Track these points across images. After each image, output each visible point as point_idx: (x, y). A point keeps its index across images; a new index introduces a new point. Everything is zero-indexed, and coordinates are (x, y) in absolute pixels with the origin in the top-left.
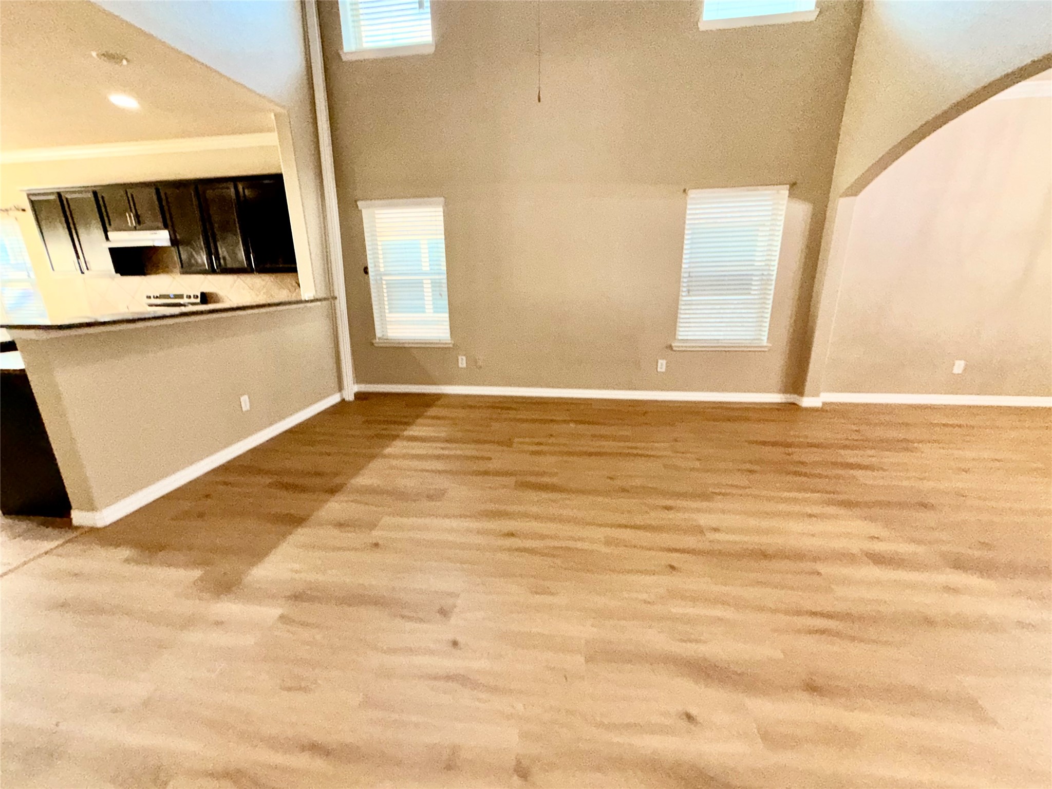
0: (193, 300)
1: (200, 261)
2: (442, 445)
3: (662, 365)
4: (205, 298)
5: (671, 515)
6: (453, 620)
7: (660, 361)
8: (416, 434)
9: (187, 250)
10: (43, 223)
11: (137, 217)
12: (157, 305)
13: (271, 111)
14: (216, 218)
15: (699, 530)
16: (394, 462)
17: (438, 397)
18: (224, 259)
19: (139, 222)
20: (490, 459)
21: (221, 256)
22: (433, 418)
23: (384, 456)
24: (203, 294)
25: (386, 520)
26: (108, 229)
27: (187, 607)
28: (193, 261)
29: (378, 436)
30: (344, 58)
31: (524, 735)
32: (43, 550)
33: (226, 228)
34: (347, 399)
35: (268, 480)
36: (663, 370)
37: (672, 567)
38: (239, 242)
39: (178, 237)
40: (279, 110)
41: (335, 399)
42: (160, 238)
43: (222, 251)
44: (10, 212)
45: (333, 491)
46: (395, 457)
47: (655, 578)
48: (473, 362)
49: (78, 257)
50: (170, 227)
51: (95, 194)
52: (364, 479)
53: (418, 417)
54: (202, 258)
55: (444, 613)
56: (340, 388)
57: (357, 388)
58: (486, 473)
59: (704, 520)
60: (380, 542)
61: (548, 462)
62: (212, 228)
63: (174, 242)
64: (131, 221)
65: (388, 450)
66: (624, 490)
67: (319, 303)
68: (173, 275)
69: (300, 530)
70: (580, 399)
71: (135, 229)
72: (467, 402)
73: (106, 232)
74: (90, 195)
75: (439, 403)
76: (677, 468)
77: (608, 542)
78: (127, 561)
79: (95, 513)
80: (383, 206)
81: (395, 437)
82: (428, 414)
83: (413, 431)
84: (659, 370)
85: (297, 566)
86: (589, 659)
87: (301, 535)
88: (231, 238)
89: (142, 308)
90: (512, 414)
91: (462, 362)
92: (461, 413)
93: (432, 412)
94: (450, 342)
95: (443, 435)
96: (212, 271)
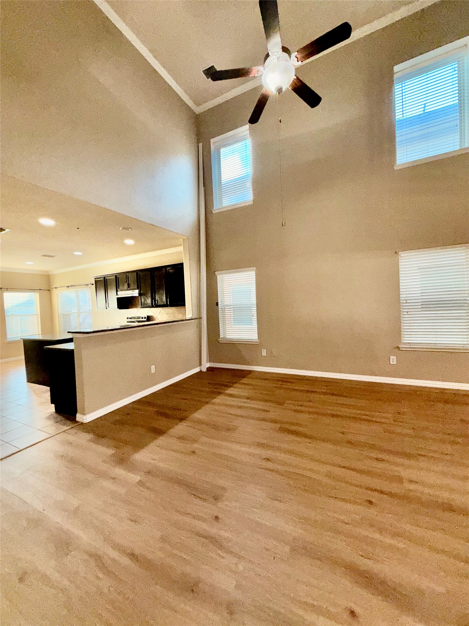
0: (144, 319)
1: (148, 302)
2: (245, 400)
3: (393, 360)
4: (149, 318)
5: (380, 465)
6: (219, 504)
7: (392, 357)
8: (232, 392)
9: (144, 298)
10: (97, 289)
11: (128, 284)
12: (130, 322)
13: (181, 238)
14: (157, 283)
15: (400, 480)
16: (217, 407)
17: (250, 372)
18: (157, 301)
19: (129, 287)
20: (269, 411)
21: (156, 300)
22: (244, 384)
23: (213, 404)
24: (148, 316)
25: (204, 439)
26: (118, 290)
27: (104, 467)
28: (146, 302)
29: (213, 392)
30: (214, 212)
31: (238, 587)
32: (63, 430)
33: (160, 288)
34: (203, 371)
35: (155, 409)
36: (395, 363)
37: (370, 502)
38: (164, 293)
39: (142, 292)
40: (184, 237)
41: (197, 370)
42: (136, 293)
43: (157, 298)
44: (89, 286)
45: (182, 419)
46: (219, 405)
47: (356, 506)
48: (270, 352)
49: (106, 303)
50: (139, 289)
51: (116, 276)
52: (199, 415)
53: (236, 383)
54: (149, 301)
55: (216, 498)
56: (200, 364)
57: (208, 365)
58: (264, 420)
59: (405, 473)
60: (196, 451)
61: (303, 418)
62: (155, 287)
63: (140, 294)
64: (126, 286)
65: (214, 400)
66: (349, 442)
67: (193, 321)
68: (138, 308)
69: (161, 438)
70: (337, 379)
71: (127, 290)
72: (265, 377)
73: (117, 291)
74: (114, 277)
75: (249, 376)
76: (392, 432)
77: (329, 475)
78: (90, 441)
79: (84, 416)
80: (226, 273)
81: (220, 393)
82: (242, 381)
83: (230, 391)
84: (391, 363)
85: (155, 457)
86: (293, 550)
87: (161, 440)
88: (161, 292)
89: (125, 323)
90: (289, 385)
91: (264, 353)
92: (264, 383)
93: (244, 381)
94: (257, 341)
95: (246, 394)
96: (152, 306)
